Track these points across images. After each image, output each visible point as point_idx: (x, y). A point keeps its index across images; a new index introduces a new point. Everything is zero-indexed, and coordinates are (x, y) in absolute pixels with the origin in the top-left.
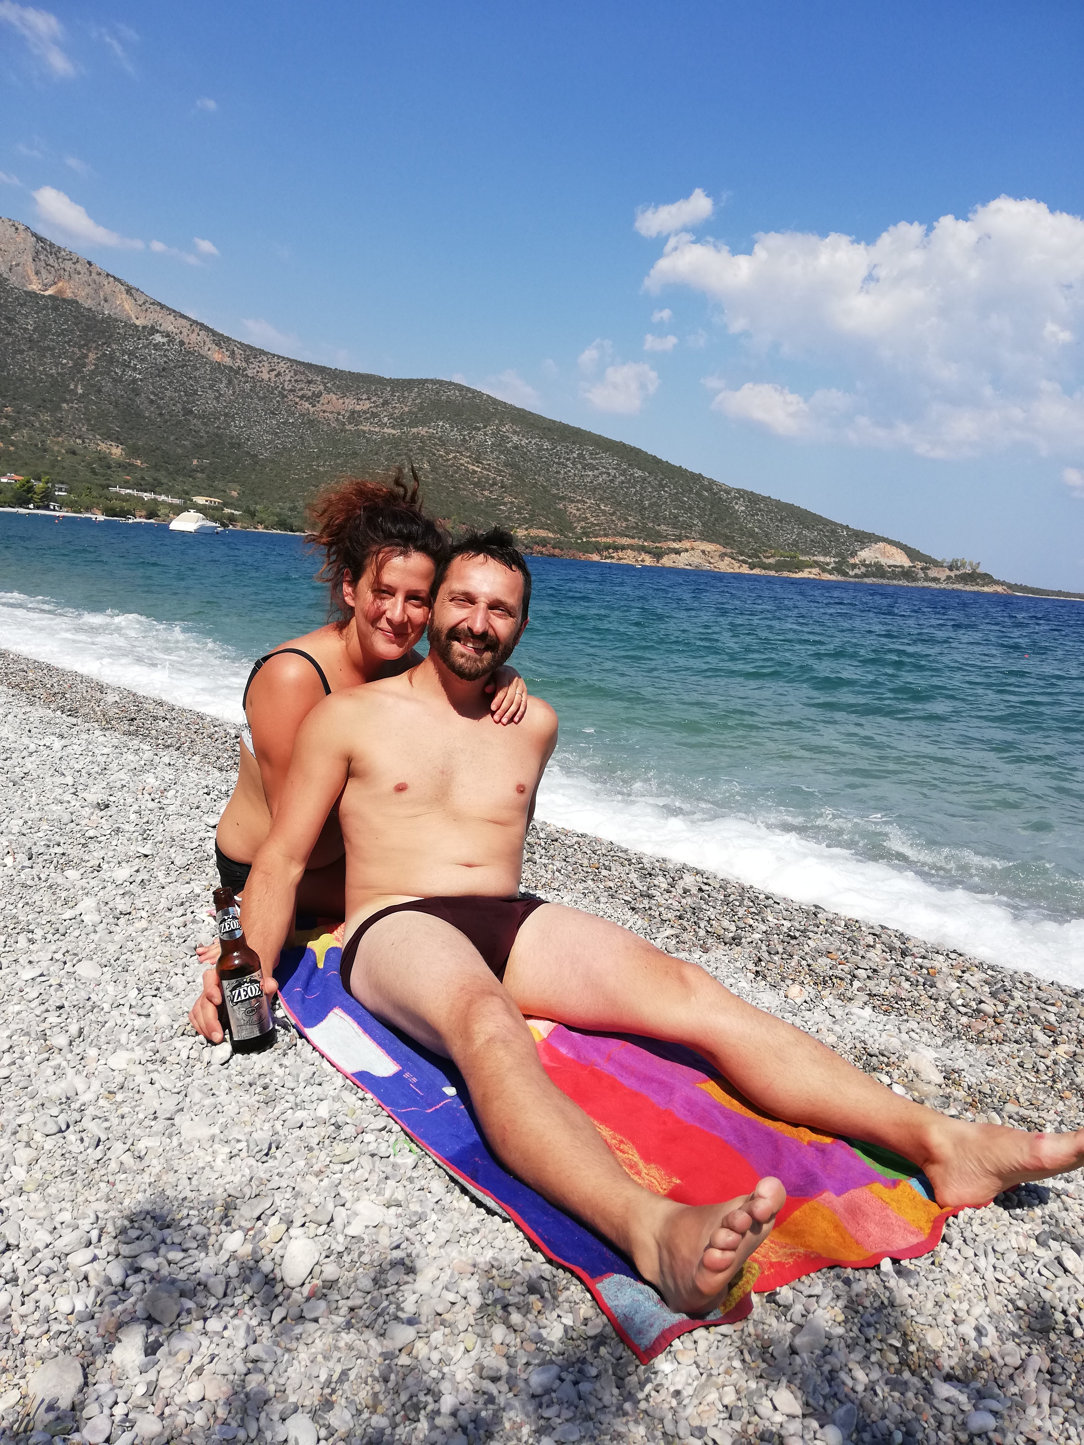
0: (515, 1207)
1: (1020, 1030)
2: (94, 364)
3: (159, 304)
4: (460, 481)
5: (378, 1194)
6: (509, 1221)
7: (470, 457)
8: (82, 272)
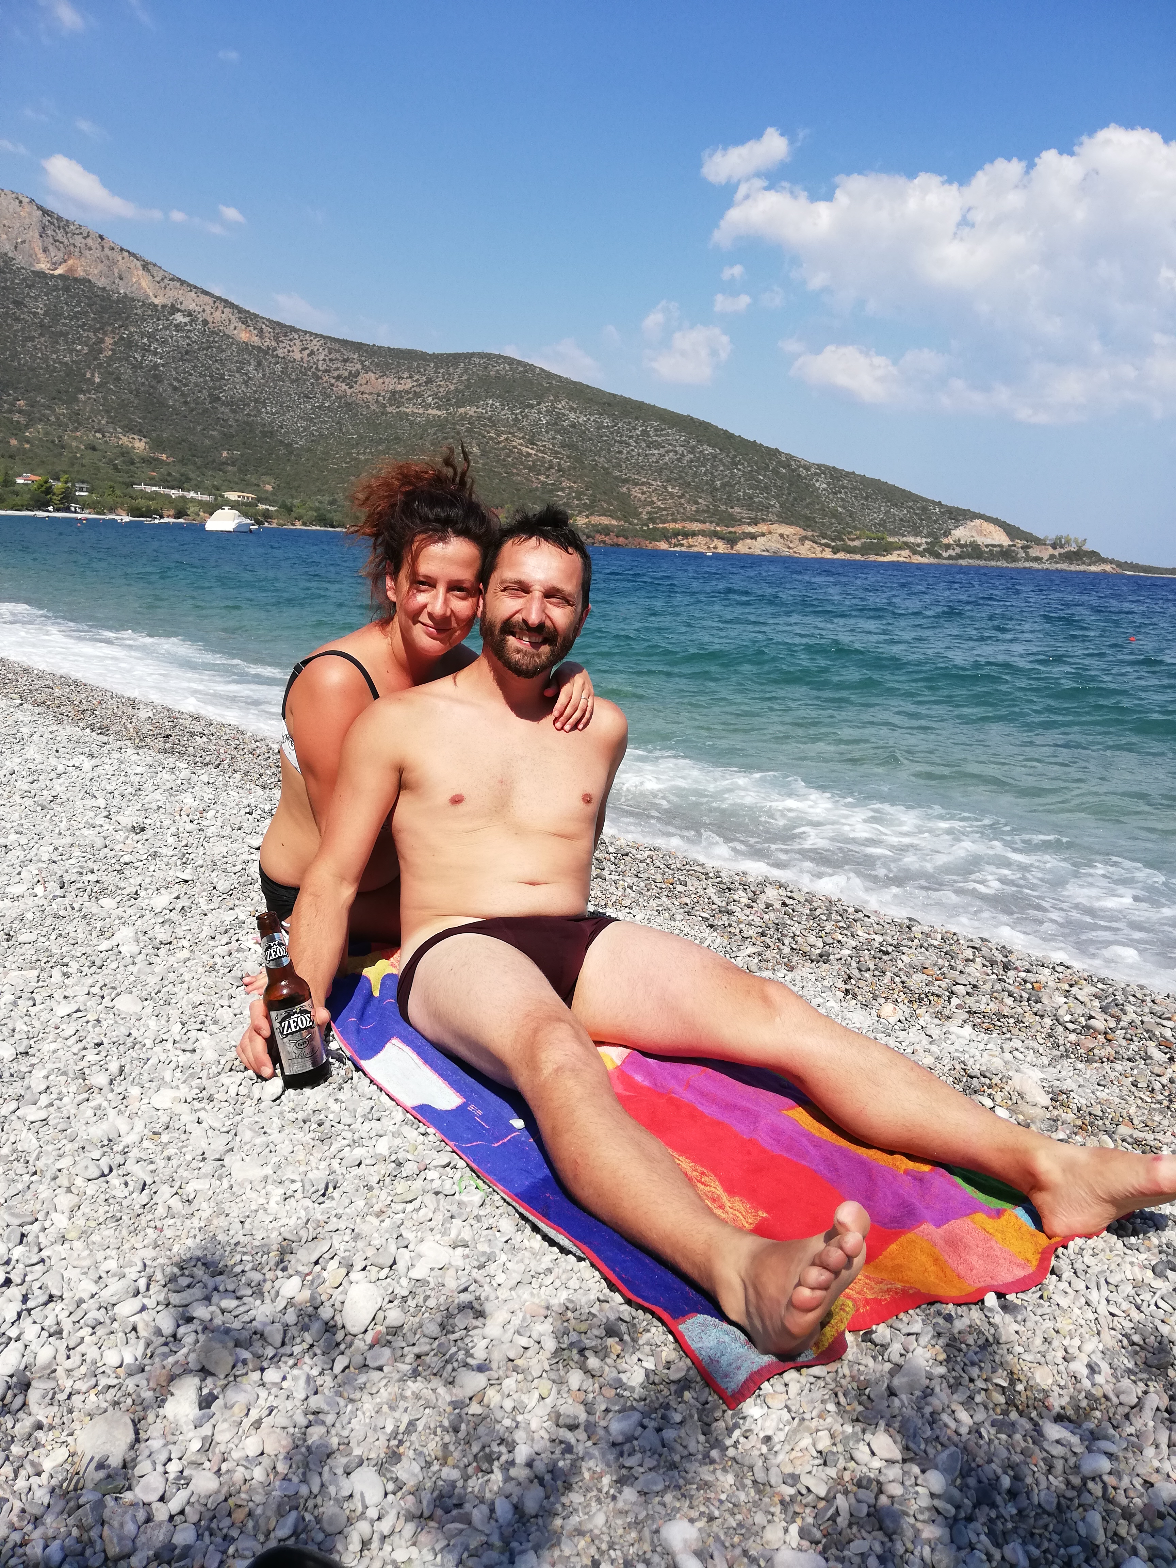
0: (590, 1245)
1: (1134, 1046)
2: (111, 350)
3: (179, 280)
4: (513, 465)
5: (443, 1234)
6: (584, 1260)
7: (523, 438)
8: (94, 247)
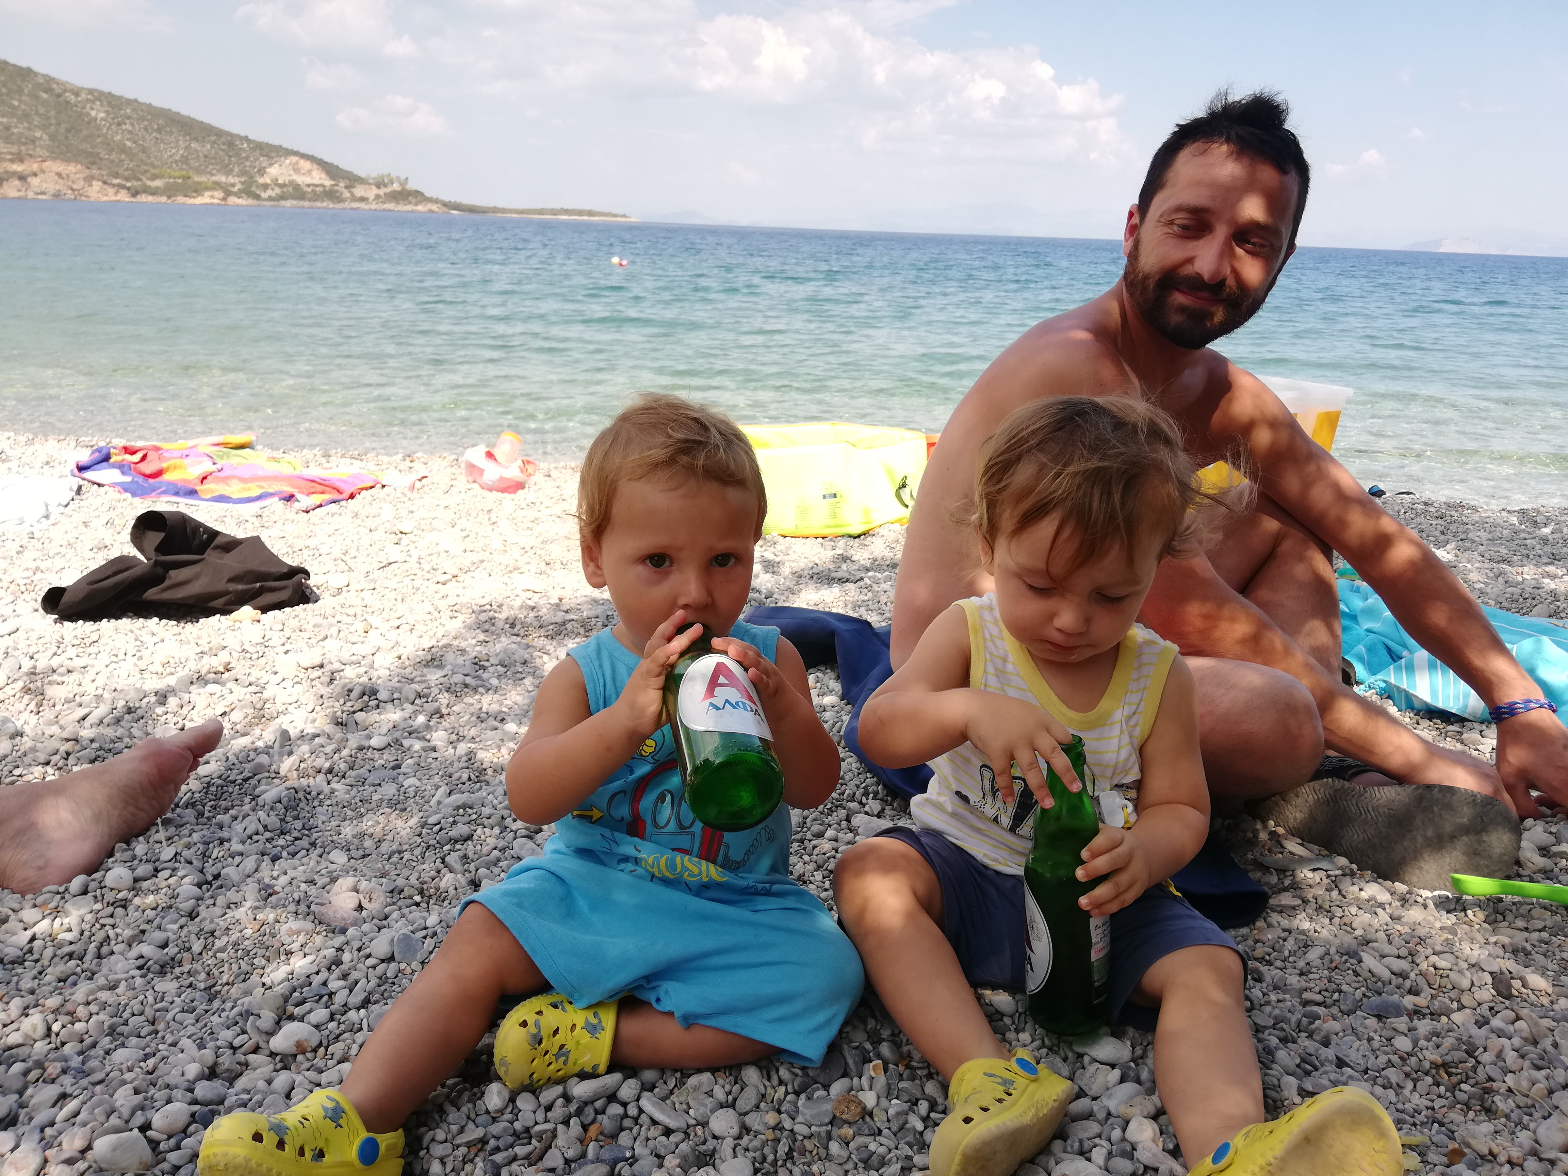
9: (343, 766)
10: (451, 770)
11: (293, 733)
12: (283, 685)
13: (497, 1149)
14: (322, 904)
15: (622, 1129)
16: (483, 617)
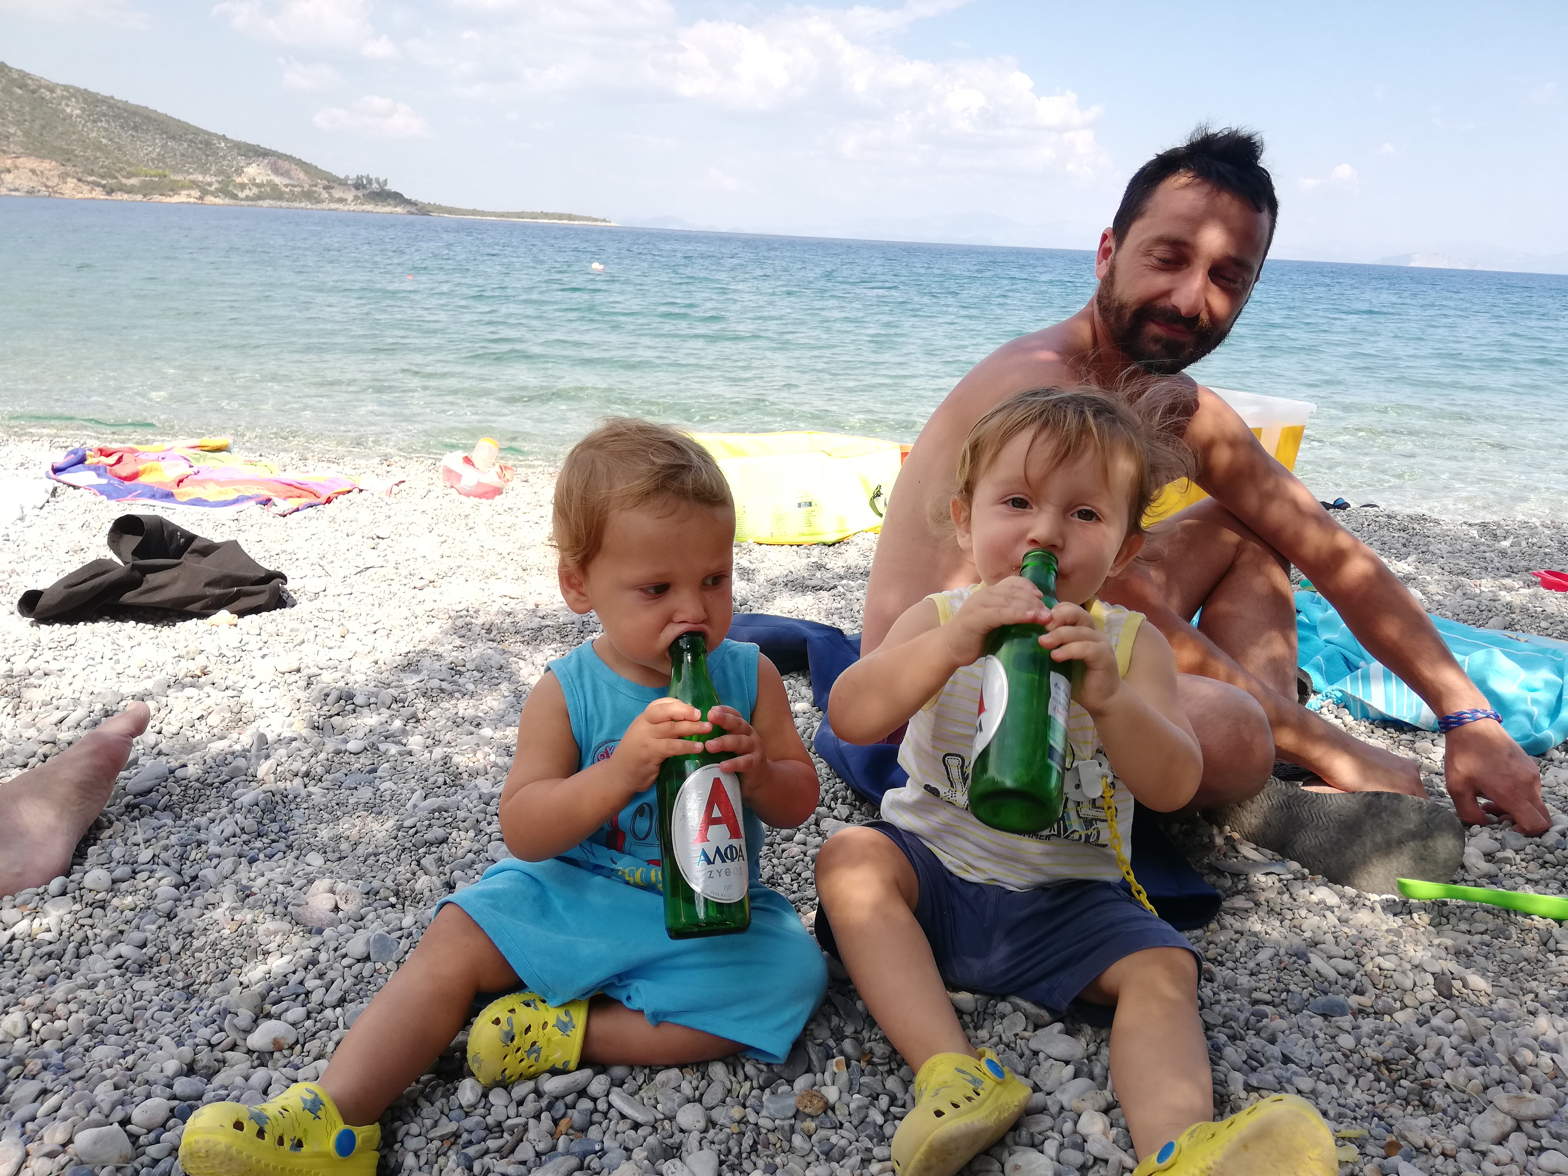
9: (320, 770)
10: (426, 774)
11: (271, 737)
12: (260, 689)
13: (470, 1143)
14: (299, 906)
15: (592, 1123)
16: (460, 622)
